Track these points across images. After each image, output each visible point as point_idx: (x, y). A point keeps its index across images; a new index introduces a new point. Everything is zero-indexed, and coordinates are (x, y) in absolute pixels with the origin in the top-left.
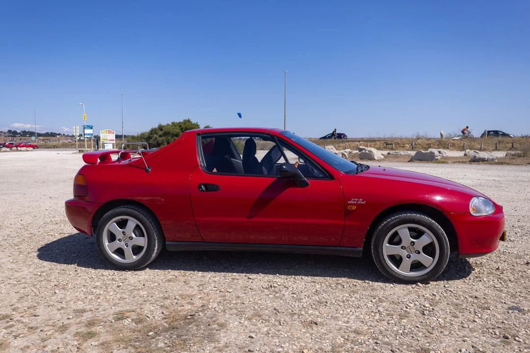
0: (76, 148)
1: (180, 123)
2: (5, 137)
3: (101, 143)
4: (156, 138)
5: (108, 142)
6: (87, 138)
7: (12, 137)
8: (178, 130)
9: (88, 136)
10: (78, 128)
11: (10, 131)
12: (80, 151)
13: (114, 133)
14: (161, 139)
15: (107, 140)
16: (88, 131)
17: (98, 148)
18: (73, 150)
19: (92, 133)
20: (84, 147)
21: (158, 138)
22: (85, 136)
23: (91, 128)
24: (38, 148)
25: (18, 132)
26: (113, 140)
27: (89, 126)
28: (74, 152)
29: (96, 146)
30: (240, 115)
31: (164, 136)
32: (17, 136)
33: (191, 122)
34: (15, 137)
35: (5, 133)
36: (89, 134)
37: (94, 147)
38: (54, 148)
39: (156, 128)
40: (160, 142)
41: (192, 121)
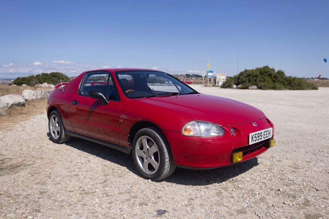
0: (203, 83)
1: (261, 68)
2: (184, 77)
3: (217, 81)
4: (242, 79)
5: (221, 80)
6: (209, 78)
7: (187, 77)
8: (258, 73)
9: (210, 77)
10: (204, 72)
11: (187, 74)
12: (205, 85)
13: (225, 75)
14: (245, 79)
15: (220, 79)
16: (210, 74)
17: (215, 84)
18: (201, 85)
19: (212, 75)
20: (207, 83)
21: (243, 79)
22: (208, 77)
23: (212, 72)
24: (192, 83)
25: (191, 75)
26: (224, 79)
27: (211, 71)
28: (201, 86)
29: (214, 83)
30: (325, 60)
31: (247, 77)
32: (190, 77)
33: (268, 68)
34: (189, 77)
35: (184, 76)
36: (210, 76)
37: (213, 83)
38: (200, 84)
39: (243, 72)
40: (244, 81)
41: (269, 66)
